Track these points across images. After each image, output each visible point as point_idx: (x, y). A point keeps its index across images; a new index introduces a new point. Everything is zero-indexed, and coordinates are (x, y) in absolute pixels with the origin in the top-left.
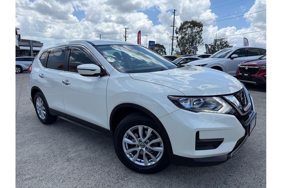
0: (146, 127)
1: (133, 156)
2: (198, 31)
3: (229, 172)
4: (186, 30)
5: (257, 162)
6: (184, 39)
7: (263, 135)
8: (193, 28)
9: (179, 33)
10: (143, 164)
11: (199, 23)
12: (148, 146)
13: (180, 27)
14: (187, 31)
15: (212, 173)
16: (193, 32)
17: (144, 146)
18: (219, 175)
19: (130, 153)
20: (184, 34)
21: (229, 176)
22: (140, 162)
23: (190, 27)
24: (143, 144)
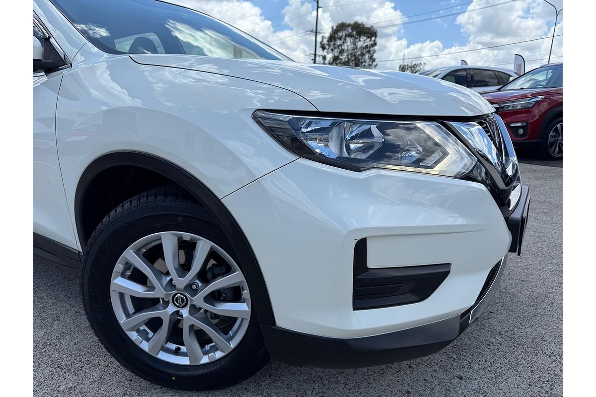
0: (187, 236)
1: (151, 334)
2: (367, 45)
3: (454, 364)
4: (343, 42)
5: (529, 330)
6: (339, 62)
7: (528, 253)
8: (357, 38)
9: (327, 47)
10: (185, 361)
11: (369, 29)
12: (198, 300)
13: (330, 34)
14: (345, 45)
15: (407, 372)
16: (357, 47)
17: (184, 303)
18: (428, 377)
19: (140, 324)
20: (339, 51)
21: (456, 380)
22: (177, 352)
23: (350, 35)
24: (181, 294)
